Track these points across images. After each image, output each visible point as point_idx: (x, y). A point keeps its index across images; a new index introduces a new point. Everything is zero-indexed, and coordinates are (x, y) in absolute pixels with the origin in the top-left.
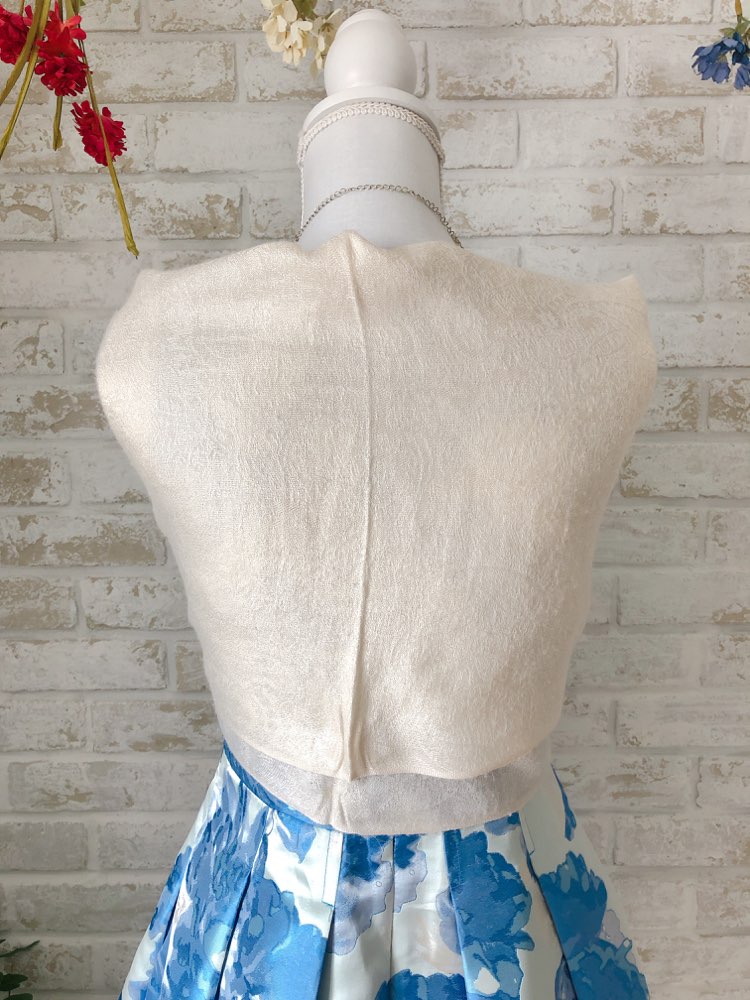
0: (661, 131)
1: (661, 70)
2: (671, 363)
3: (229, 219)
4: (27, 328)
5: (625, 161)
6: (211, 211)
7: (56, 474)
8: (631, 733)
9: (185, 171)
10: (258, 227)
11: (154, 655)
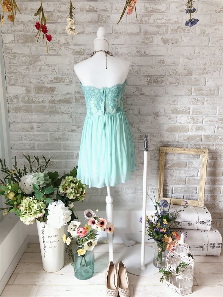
0: (147, 40)
1: (147, 30)
2: (148, 75)
3: (83, 52)
4: (53, 67)
5: (142, 44)
6: (81, 50)
7: (57, 90)
8: (141, 131)
9: (77, 44)
10: (87, 53)
11: (72, 117)
